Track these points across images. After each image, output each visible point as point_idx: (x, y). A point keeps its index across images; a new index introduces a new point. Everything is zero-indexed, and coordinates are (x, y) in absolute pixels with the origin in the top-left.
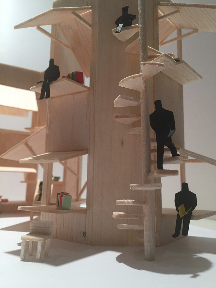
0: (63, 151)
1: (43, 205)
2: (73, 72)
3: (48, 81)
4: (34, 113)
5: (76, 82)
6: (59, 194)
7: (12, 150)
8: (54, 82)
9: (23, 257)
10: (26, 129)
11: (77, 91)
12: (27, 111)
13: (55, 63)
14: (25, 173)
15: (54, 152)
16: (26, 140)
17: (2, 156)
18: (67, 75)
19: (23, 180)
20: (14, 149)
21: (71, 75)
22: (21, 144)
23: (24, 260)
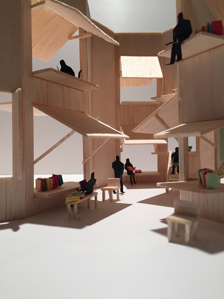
0: (200, 121)
1: (181, 181)
2: (208, 24)
3: (177, 41)
4: (159, 80)
5: (214, 35)
6: (201, 170)
7: (143, 123)
8: (186, 40)
9: (170, 238)
10: (152, 98)
11: (214, 46)
12: (151, 78)
13: (185, 17)
14: (154, 144)
15: (189, 123)
16: (156, 112)
17: (134, 131)
18: (200, 28)
19: (154, 151)
20: (144, 122)
21: (206, 28)
22: (151, 116)
23: (171, 241)
